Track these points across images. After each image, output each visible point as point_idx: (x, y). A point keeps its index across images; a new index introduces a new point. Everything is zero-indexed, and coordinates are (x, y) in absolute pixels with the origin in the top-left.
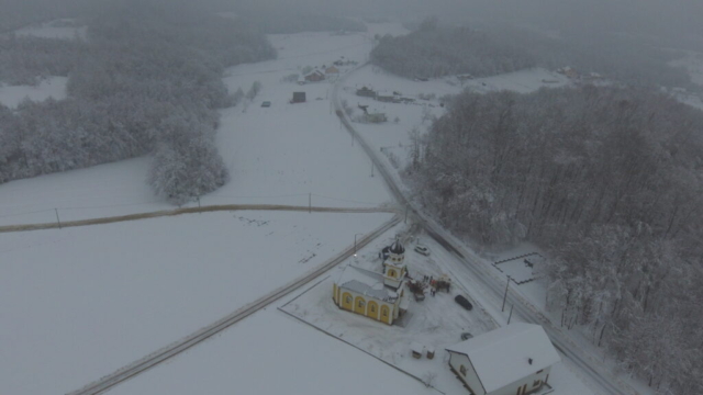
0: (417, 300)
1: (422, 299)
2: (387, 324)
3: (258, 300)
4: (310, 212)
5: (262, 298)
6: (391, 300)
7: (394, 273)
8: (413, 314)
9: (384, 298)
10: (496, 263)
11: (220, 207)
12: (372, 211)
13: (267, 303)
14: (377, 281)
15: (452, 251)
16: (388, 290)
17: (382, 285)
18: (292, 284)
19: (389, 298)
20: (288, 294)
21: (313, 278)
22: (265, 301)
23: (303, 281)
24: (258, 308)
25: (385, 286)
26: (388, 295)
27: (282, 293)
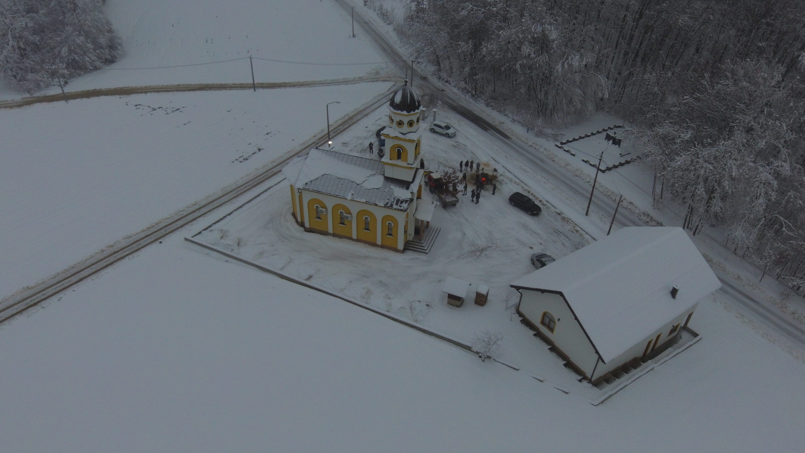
0: (446, 206)
1: (453, 204)
2: (396, 250)
3: (149, 228)
4: (255, 90)
5: (156, 224)
6: (401, 205)
7: (401, 152)
8: (440, 229)
9: (387, 202)
10: (562, 143)
11: (104, 91)
12: (355, 82)
13: (167, 232)
14: (370, 172)
15: (489, 130)
16: (392, 187)
17: (381, 178)
18: (216, 196)
19: (397, 200)
20: (208, 213)
21: (255, 184)
22: (164, 229)
23: (238, 190)
24: (149, 241)
25: (387, 179)
26: (393, 197)
27: (197, 212)
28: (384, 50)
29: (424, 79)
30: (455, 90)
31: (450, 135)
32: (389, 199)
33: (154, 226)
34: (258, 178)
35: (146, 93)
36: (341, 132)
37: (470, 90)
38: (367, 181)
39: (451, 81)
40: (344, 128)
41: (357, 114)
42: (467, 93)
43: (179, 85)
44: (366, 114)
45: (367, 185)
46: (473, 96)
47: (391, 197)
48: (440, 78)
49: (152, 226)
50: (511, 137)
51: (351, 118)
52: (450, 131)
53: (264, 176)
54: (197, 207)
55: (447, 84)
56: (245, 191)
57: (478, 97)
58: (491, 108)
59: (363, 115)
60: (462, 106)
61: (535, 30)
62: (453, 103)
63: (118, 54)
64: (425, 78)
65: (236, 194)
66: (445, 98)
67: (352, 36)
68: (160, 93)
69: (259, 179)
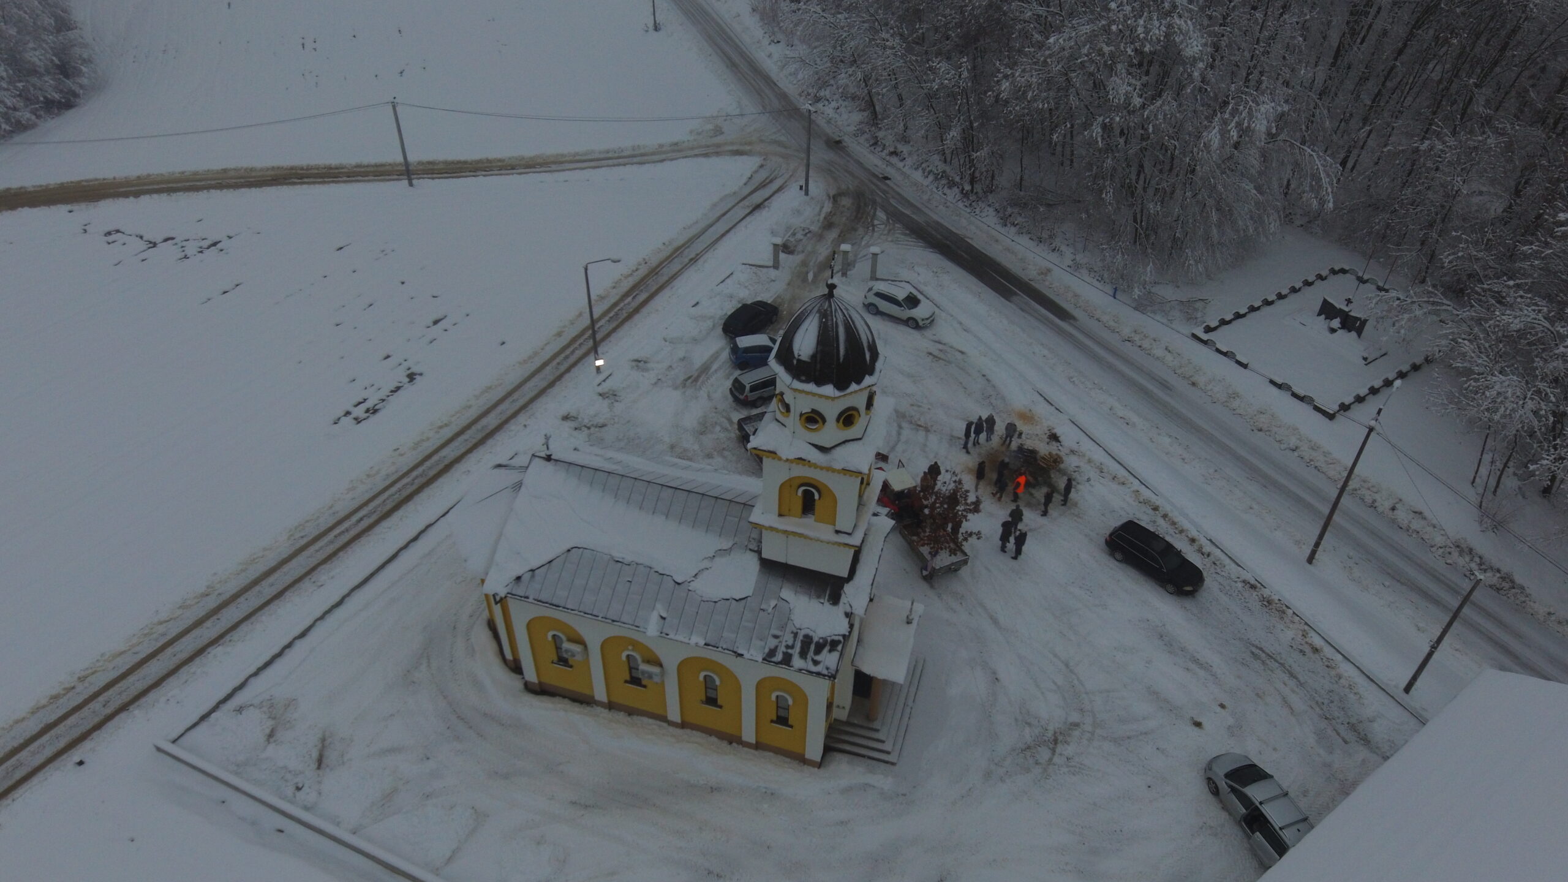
3: (55, 698)
4: (411, 185)
5: (82, 679)
6: (817, 658)
7: (817, 496)
8: (924, 661)
9: (772, 647)
10: (1208, 330)
11: (30, 192)
12: (663, 156)
13: (108, 711)
14: (712, 543)
15: (1015, 294)
16: (787, 593)
17: (752, 564)
18: (271, 560)
19: (802, 641)
20: (244, 627)
21: (388, 507)
22: (101, 699)
23: (336, 531)
24: (48, 752)
25: (770, 567)
26: (790, 628)
27: (208, 624)
28: (732, 65)
29: (836, 145)
30: (918, 176)
31: (921, 323)
32: (776, 637)
33: (73, 688)
34: (399, 485)
35: (137, 194)
36: (630, 316)
37: (957, 179)
38: (706, 573)
39: (905, 151)
40: (635, 304)
41: (669, 259)
42: (950, 187)
43: (225, 171)
44: (692, 255)
45: (709, 587)
46: (965, 194)
47: (783, 627)
48: (876, 144)
49: (65, 689)
50: (1076, 313)
51: (654, 271)
52: (919, 312)
53: (417, 477)
54: (212, 603)
55: (894, 160)
56: (358, 537)
57: (979, 199)
58: (1013, 230)
59: (687, 260)
60: (938, 223)
61: (1147, 31)
62: (914, 216)
63: (81, 86)
64: (839, 142)
65: (330, 549)
66: (892, 201)
67: (651, 25)
68: (175, 196)
69: (400, 490)
